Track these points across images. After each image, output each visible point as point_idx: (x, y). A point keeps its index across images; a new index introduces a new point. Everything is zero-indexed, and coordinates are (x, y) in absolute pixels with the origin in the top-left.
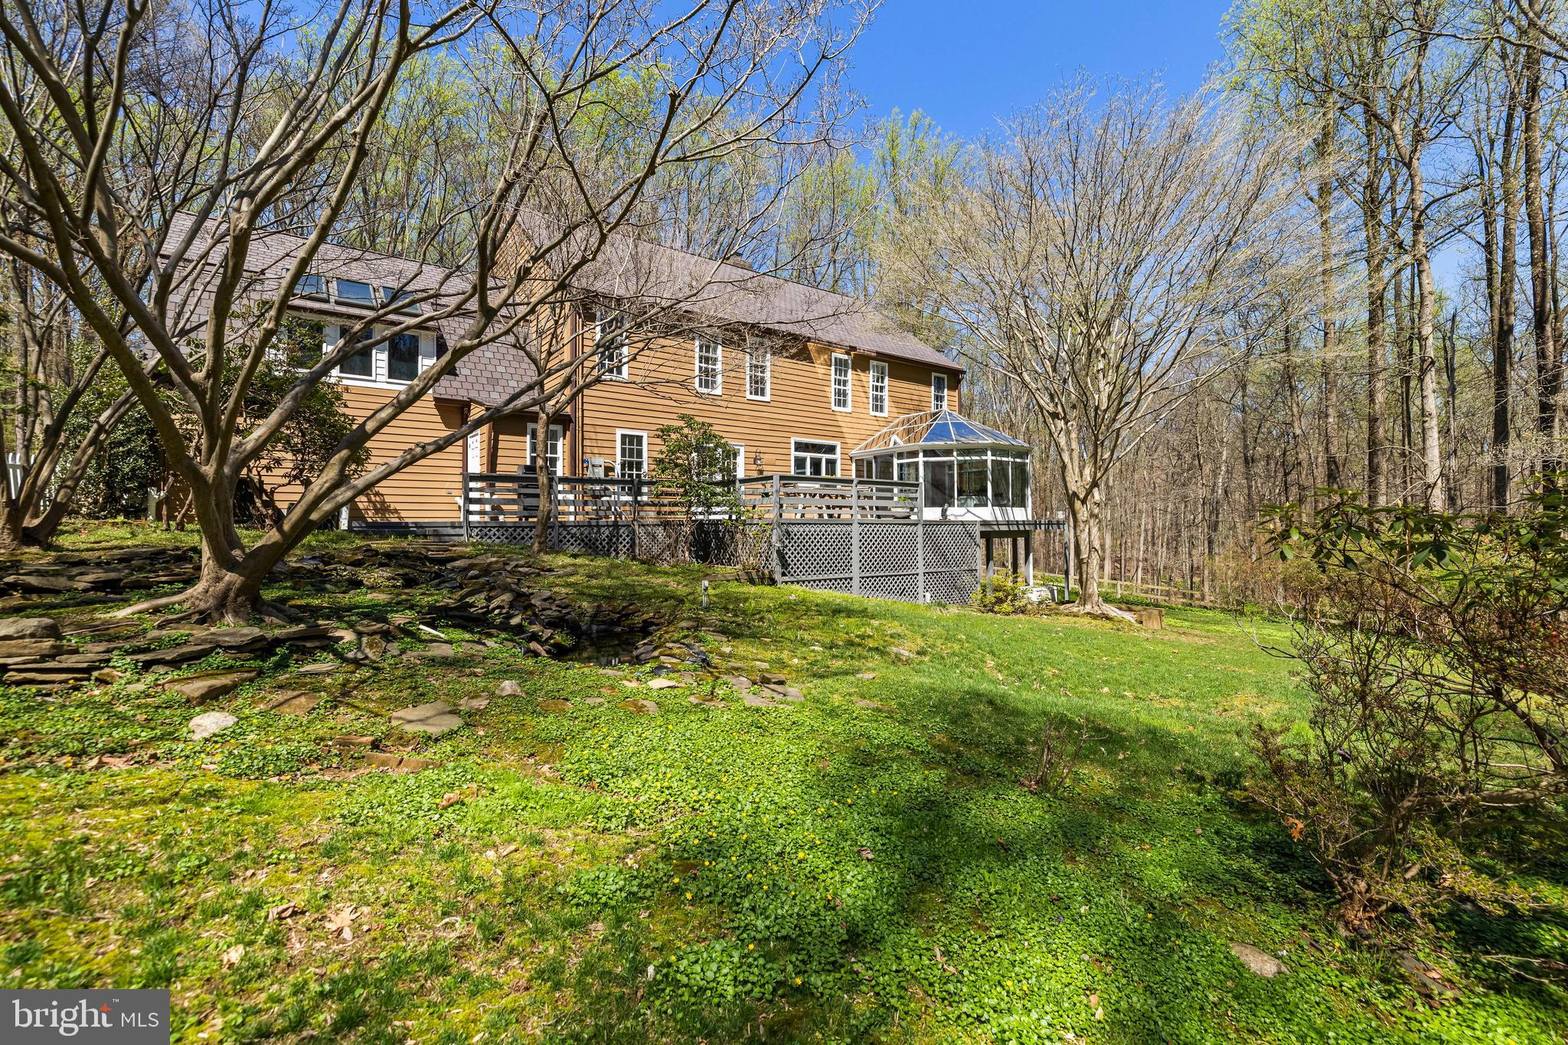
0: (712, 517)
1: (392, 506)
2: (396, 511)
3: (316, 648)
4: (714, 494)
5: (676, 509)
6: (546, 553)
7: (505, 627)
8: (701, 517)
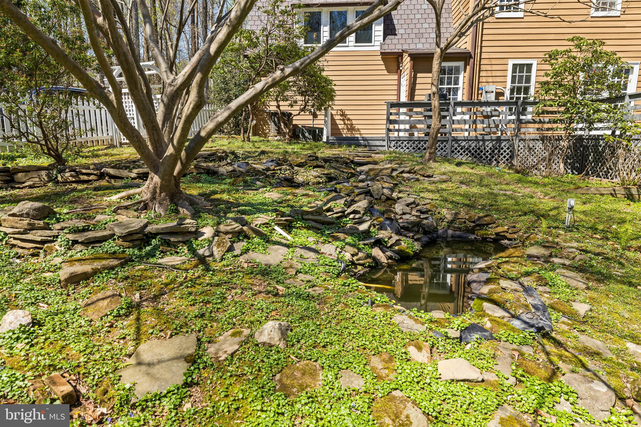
0: (593, 133)
1: (357, 127)
2: (358, 130)
3: (179, 242)
4: (598, 111)
5: (555, 126)
6: (435, 161)
7: (353, 232)
8: (580, 133)
